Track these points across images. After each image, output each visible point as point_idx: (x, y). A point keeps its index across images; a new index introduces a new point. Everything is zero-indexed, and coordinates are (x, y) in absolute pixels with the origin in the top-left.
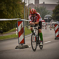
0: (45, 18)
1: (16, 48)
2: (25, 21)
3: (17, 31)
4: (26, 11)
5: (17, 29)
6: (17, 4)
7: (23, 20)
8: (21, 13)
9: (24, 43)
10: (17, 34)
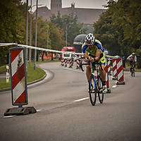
0: (75, 43)
1: (5, 115)
2: (29, 49)
3: (7, 74)
4: (29, 25)
5: (7, 67)
6: (8, 7)
7: (23, 46)
8: (17, 30)
9: (26, 102)
10: (8, 81)
